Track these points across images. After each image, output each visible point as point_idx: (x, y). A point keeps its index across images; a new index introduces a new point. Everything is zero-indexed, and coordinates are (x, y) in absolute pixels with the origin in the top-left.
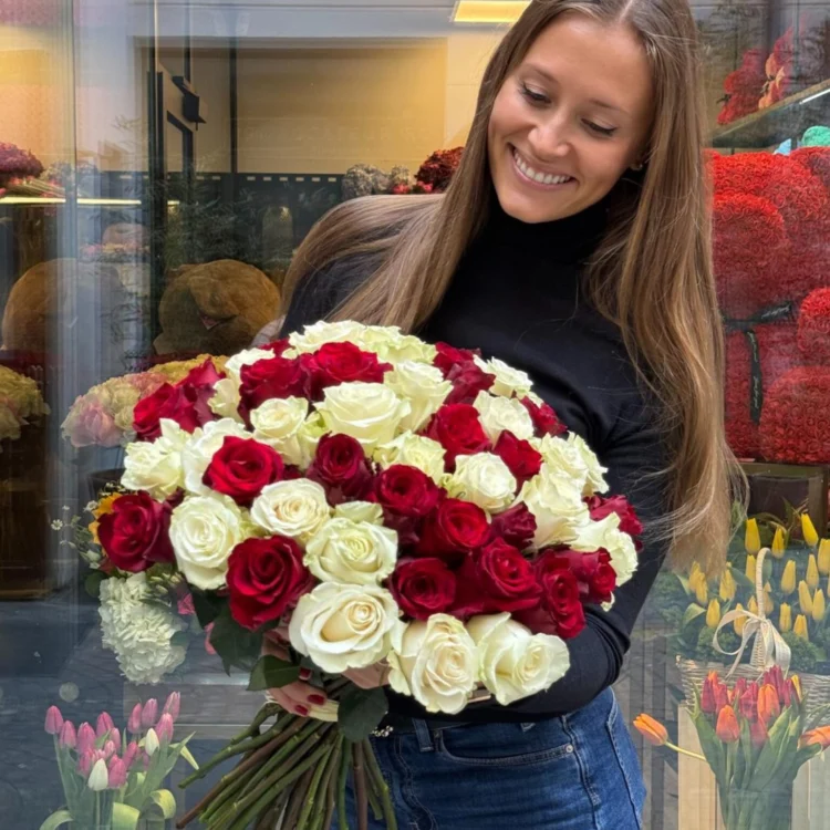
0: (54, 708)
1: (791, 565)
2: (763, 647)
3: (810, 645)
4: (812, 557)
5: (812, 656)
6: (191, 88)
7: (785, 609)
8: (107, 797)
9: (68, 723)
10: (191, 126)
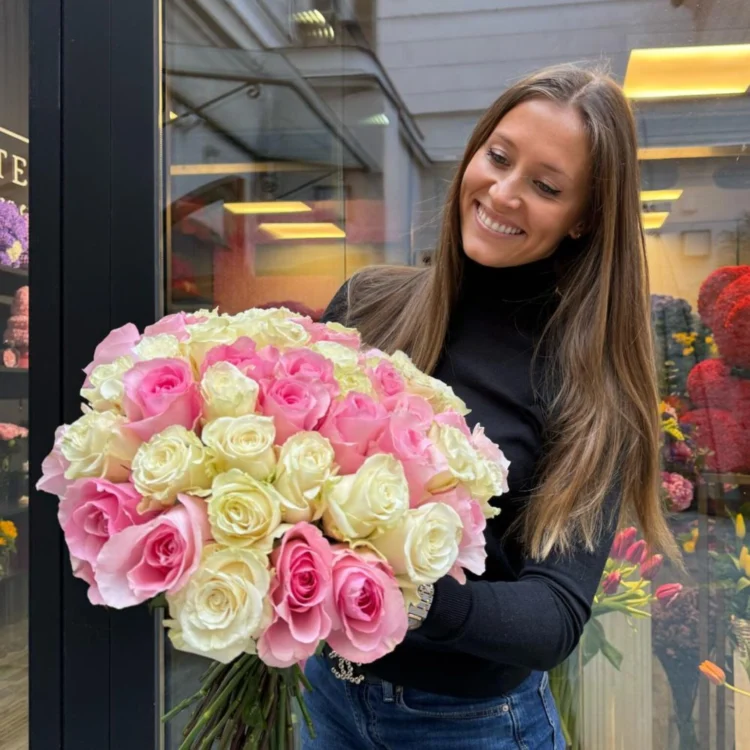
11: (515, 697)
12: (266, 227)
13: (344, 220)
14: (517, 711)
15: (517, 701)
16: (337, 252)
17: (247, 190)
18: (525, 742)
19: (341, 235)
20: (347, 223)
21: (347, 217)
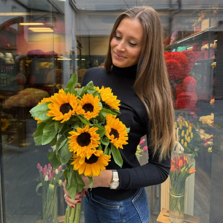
0: (39, 164)
1: (183, 131)
2: (178, 148)
3: (188, 148)
4: (187, 130)
5: (188, 151)
6: (80, 42)
7: (182, 140)
8: (48, 182)
9: (41, 167)
10: (81, 48)
11: (121, 203)
12: (30, 28)
13: (53, 27)
14: (122, 208)
15: (122, 205)
16: (51, 36)
17: (25, 20)
18: (124, 219)
19: (52, 31)
20: (54, 28)
21: (54, 26)
